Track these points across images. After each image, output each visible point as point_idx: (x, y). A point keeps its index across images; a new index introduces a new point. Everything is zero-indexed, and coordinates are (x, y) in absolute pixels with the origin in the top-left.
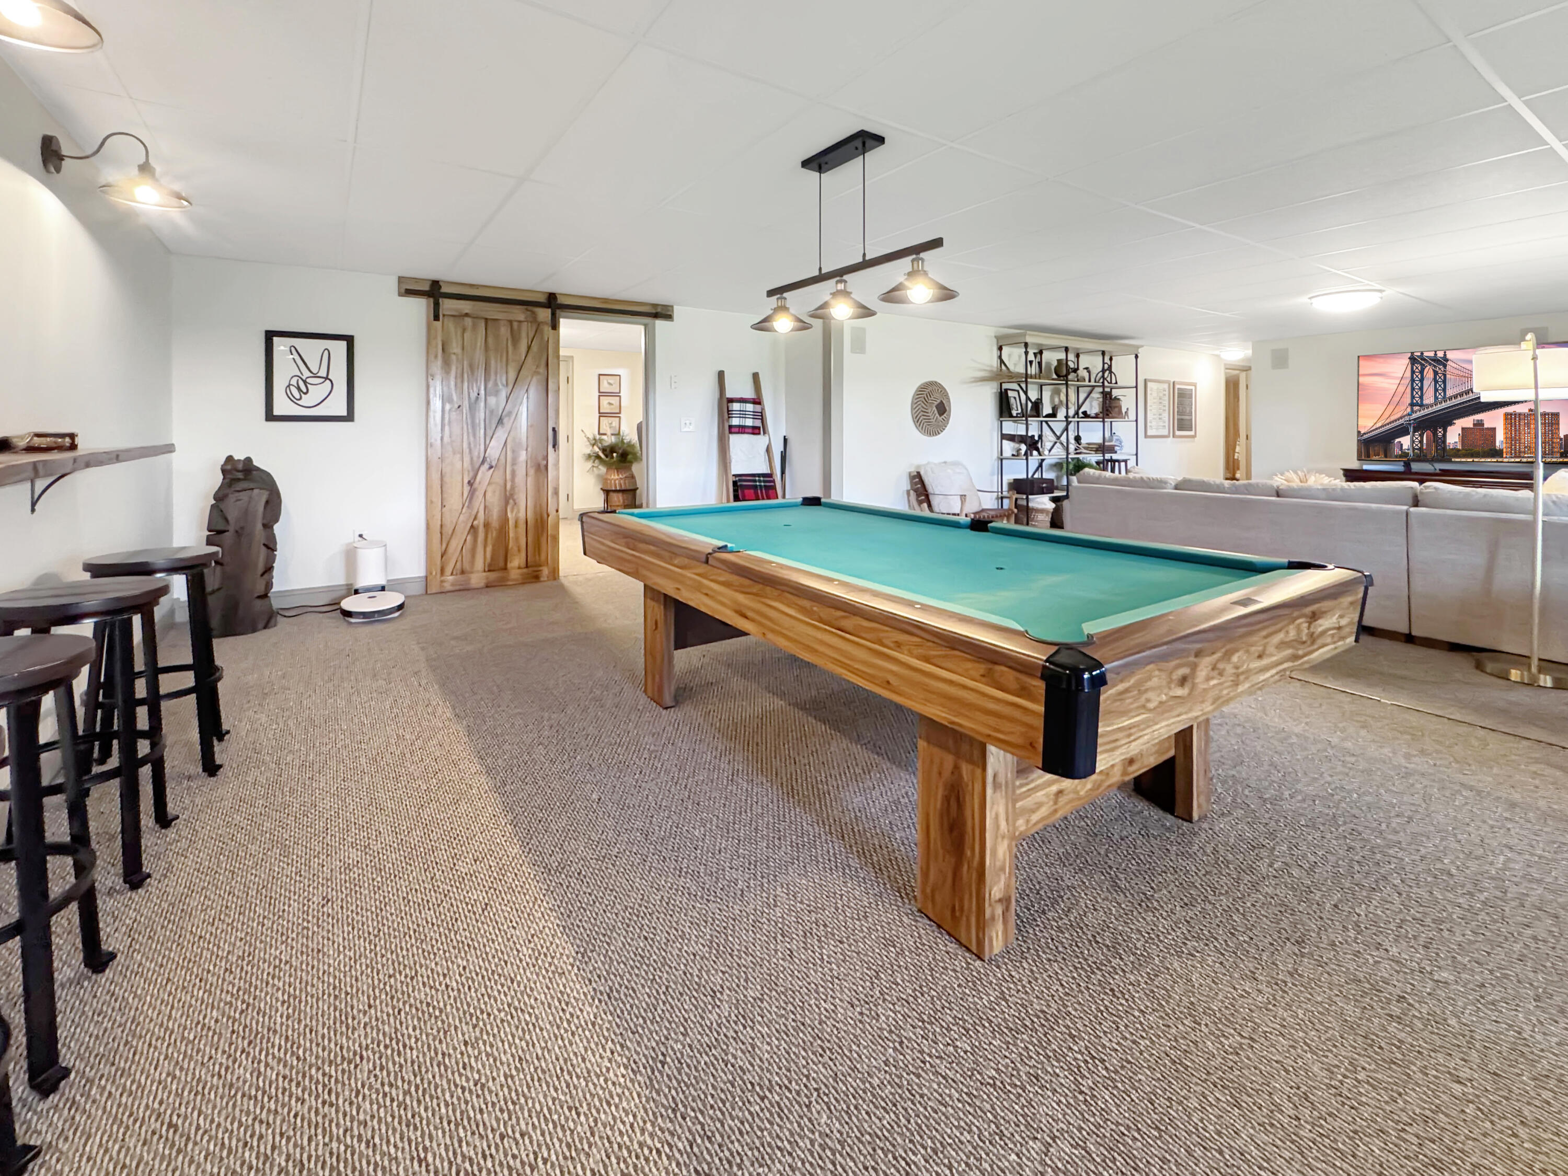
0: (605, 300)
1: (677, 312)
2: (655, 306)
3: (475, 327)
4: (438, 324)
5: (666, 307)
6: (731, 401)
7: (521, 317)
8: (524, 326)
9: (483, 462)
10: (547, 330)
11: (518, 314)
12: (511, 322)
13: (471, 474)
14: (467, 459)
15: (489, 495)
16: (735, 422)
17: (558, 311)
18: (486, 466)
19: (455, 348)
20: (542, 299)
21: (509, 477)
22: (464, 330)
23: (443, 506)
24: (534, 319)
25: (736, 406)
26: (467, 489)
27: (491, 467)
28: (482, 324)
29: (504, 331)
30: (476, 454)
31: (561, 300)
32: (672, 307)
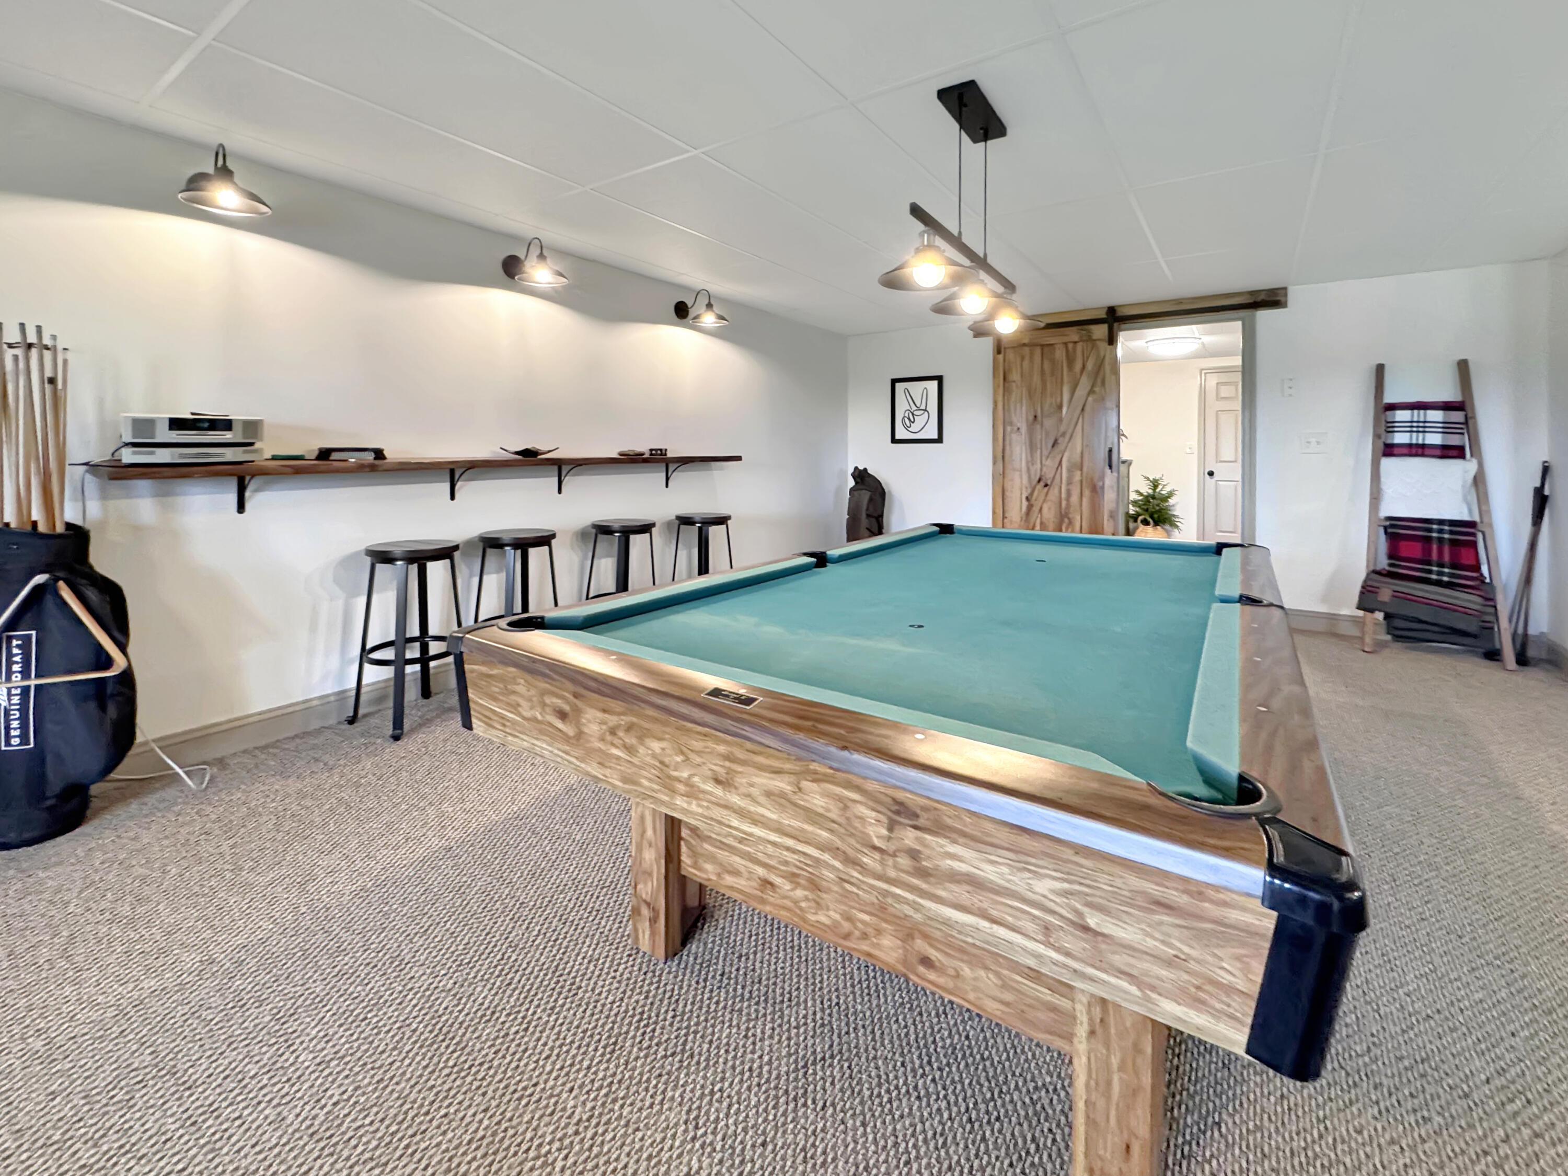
0: (1179, 301)
1: (1295, 295)
2: (1252, 293)
3: (1032, 355)
4: (1001, 357)
5: (1273, 291)
6: (1392, 407)
7: (1076, 338)
8: (1079, 347)
9: (1039, 481)
10: (1103, 346)
11: (1073, 334)
12: (1066, 344)
13: (1029, 491)
14: (1025, 477)
15: (1045, 510)
16: (1400, 438)
17: (1116, 325)
18: (1042, 484)
19: (1015, 376)
20: (1103, 315)
21: (1064, 496)
22: (1023, 358)
23: (1004, 517)
24: (1090, 339)
25: (1402, 415)
26: (1025, 503)
27: (1046, 485)
28: (1038, 351)
29: (1060, 354)
30: (1032, 472)
31: (1121, 312)
32: (1285, 289)
